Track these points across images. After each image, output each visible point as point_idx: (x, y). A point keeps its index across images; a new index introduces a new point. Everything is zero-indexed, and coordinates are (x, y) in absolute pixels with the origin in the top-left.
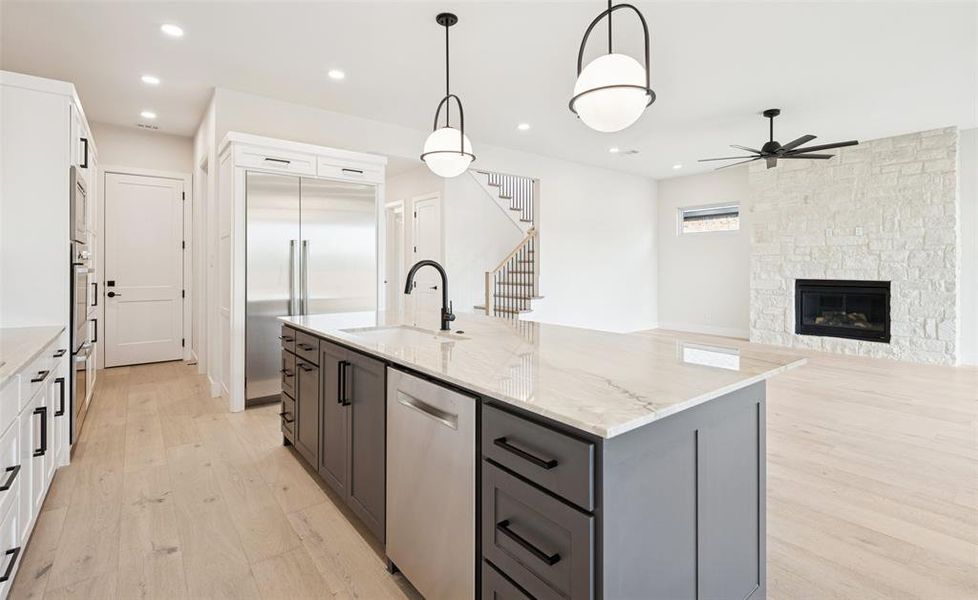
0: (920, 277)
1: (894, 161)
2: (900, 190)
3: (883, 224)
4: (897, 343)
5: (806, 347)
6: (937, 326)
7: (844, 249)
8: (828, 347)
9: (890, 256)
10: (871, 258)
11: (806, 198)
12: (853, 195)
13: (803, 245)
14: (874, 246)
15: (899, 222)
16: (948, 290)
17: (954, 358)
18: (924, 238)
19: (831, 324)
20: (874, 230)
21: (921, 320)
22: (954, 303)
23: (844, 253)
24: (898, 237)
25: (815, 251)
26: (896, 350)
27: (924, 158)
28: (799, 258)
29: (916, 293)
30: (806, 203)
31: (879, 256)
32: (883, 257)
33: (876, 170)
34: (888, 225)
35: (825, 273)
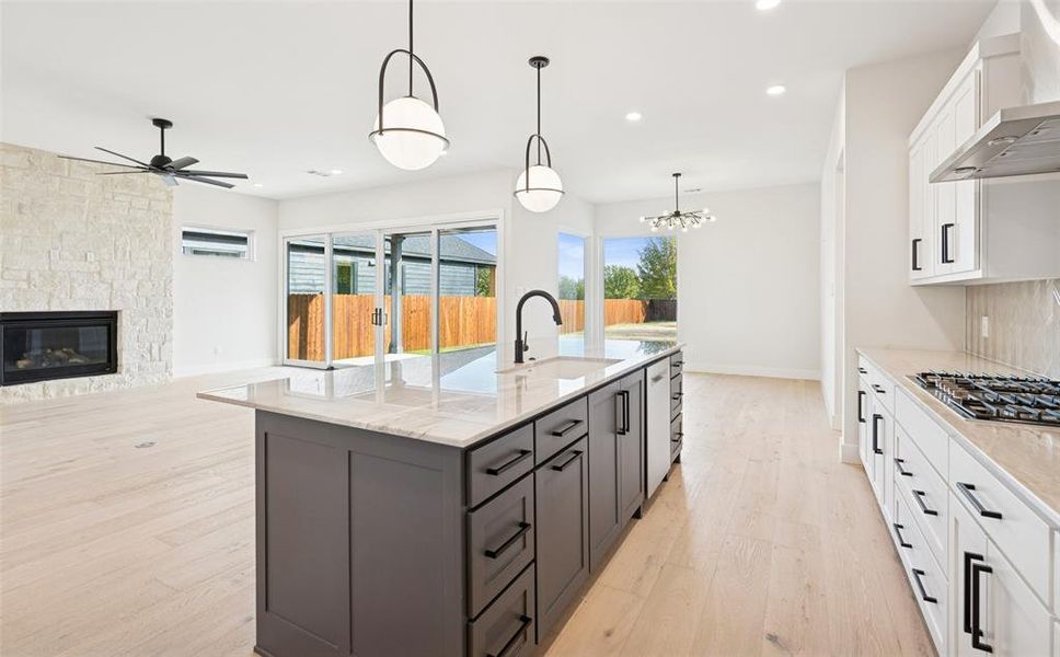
0: (147, 306)
1: (125, 191)
2: (130, 222)
3: (116, 252)
4: (128, 370)
5: (22, 400)
6: (160, 349)
7: (74, 275)
8: (53, 393)
9: (122, 286)
10: (104, 286)
11: (20, 207)
12: (85, 215)
13: (16, 267)
14: (107, 275)
15: (130, 252)
16: (167, 316)
17: (171, 375)
18: (150, 269)
19: (44, 365)
20: (107, 257)
21: (147, 345)
22: (171, 327)
23: (73, 280)
24: (129, 267)
25: (35, 275)
26: (127, 377)
27: (150, 195)
28: (10, 284)
29: (144, 320)
30: (21, 213)
31: (112, 285)
32: (115, 285)
33: (109, 196)
34: (120, 254)
35: (49, 303)
